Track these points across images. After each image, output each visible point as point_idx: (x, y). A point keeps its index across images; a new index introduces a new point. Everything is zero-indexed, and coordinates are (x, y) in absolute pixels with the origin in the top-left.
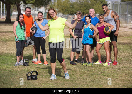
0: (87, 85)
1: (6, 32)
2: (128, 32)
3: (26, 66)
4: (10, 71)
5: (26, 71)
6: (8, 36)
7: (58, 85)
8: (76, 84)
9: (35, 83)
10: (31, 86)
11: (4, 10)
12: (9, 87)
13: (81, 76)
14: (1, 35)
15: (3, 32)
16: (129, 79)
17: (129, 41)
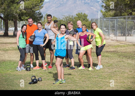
0: (88, 87)
1: (5, 43)
2: (111, 43)
3: (28, 71)
4: (15, 75)
5: (29, 75)
6: (8, 47)
7: (61, 87)
8: (77, 86)
9: (39, 85)
10: (36, 88)
11: (2, 26)
12: (16, 89)
13: (80, 79)
14: (2, 46)
15: (4, 43)
16: (124, 81)
17: (114, 50)
